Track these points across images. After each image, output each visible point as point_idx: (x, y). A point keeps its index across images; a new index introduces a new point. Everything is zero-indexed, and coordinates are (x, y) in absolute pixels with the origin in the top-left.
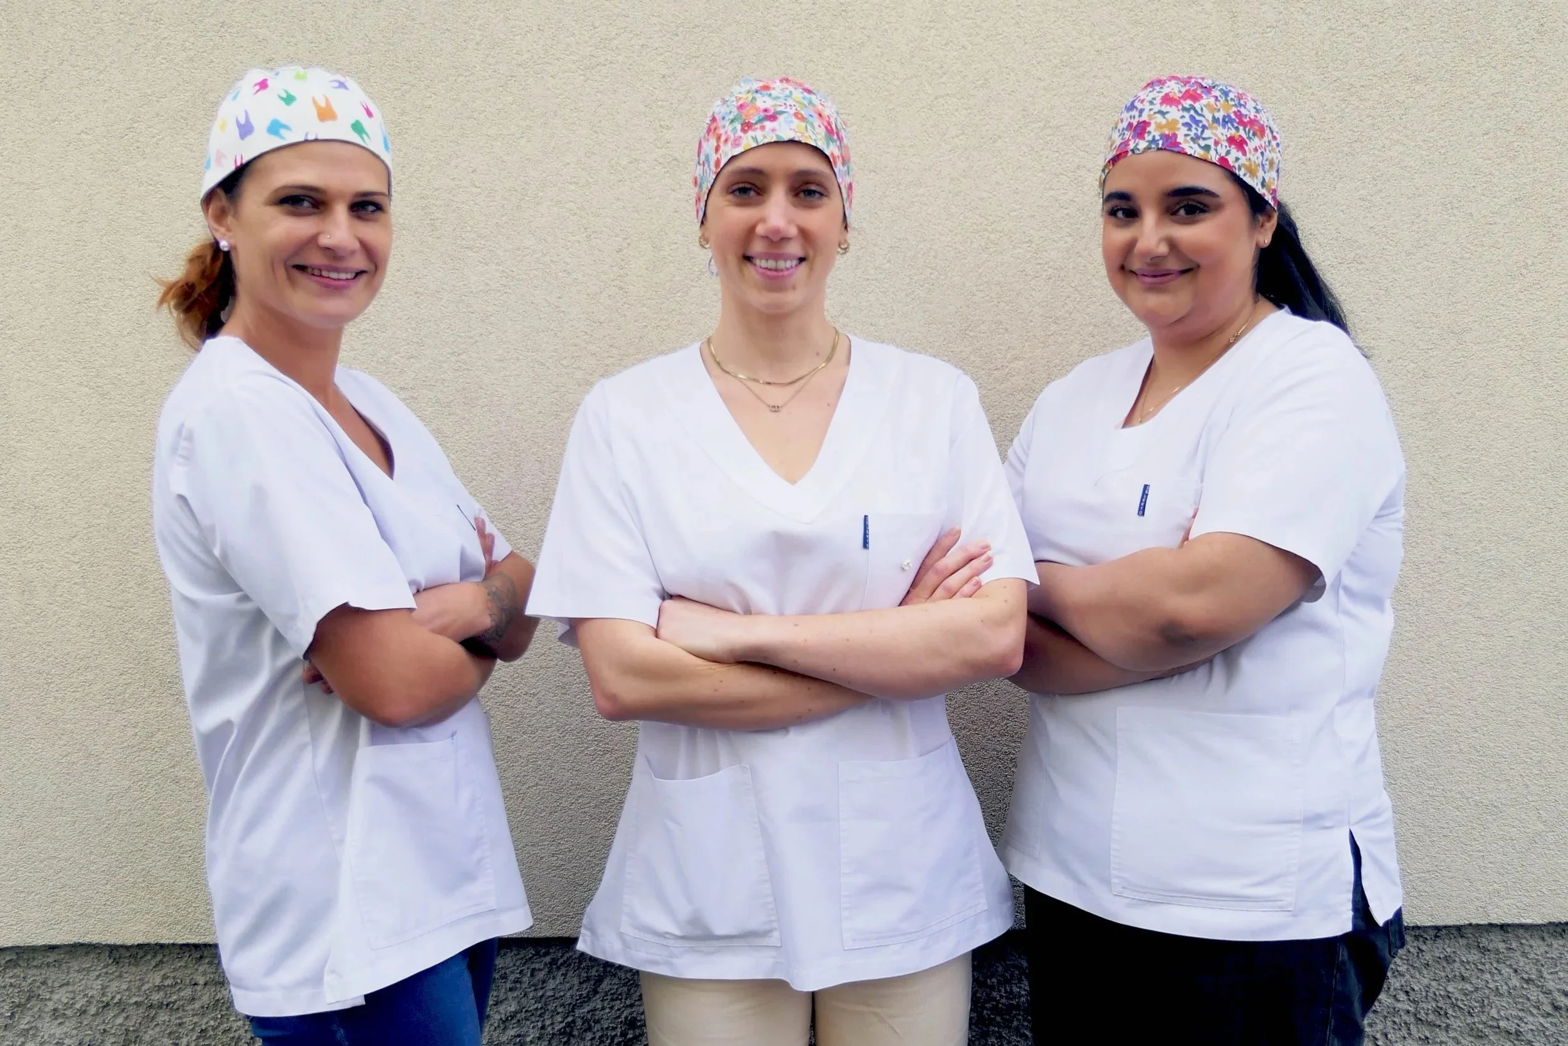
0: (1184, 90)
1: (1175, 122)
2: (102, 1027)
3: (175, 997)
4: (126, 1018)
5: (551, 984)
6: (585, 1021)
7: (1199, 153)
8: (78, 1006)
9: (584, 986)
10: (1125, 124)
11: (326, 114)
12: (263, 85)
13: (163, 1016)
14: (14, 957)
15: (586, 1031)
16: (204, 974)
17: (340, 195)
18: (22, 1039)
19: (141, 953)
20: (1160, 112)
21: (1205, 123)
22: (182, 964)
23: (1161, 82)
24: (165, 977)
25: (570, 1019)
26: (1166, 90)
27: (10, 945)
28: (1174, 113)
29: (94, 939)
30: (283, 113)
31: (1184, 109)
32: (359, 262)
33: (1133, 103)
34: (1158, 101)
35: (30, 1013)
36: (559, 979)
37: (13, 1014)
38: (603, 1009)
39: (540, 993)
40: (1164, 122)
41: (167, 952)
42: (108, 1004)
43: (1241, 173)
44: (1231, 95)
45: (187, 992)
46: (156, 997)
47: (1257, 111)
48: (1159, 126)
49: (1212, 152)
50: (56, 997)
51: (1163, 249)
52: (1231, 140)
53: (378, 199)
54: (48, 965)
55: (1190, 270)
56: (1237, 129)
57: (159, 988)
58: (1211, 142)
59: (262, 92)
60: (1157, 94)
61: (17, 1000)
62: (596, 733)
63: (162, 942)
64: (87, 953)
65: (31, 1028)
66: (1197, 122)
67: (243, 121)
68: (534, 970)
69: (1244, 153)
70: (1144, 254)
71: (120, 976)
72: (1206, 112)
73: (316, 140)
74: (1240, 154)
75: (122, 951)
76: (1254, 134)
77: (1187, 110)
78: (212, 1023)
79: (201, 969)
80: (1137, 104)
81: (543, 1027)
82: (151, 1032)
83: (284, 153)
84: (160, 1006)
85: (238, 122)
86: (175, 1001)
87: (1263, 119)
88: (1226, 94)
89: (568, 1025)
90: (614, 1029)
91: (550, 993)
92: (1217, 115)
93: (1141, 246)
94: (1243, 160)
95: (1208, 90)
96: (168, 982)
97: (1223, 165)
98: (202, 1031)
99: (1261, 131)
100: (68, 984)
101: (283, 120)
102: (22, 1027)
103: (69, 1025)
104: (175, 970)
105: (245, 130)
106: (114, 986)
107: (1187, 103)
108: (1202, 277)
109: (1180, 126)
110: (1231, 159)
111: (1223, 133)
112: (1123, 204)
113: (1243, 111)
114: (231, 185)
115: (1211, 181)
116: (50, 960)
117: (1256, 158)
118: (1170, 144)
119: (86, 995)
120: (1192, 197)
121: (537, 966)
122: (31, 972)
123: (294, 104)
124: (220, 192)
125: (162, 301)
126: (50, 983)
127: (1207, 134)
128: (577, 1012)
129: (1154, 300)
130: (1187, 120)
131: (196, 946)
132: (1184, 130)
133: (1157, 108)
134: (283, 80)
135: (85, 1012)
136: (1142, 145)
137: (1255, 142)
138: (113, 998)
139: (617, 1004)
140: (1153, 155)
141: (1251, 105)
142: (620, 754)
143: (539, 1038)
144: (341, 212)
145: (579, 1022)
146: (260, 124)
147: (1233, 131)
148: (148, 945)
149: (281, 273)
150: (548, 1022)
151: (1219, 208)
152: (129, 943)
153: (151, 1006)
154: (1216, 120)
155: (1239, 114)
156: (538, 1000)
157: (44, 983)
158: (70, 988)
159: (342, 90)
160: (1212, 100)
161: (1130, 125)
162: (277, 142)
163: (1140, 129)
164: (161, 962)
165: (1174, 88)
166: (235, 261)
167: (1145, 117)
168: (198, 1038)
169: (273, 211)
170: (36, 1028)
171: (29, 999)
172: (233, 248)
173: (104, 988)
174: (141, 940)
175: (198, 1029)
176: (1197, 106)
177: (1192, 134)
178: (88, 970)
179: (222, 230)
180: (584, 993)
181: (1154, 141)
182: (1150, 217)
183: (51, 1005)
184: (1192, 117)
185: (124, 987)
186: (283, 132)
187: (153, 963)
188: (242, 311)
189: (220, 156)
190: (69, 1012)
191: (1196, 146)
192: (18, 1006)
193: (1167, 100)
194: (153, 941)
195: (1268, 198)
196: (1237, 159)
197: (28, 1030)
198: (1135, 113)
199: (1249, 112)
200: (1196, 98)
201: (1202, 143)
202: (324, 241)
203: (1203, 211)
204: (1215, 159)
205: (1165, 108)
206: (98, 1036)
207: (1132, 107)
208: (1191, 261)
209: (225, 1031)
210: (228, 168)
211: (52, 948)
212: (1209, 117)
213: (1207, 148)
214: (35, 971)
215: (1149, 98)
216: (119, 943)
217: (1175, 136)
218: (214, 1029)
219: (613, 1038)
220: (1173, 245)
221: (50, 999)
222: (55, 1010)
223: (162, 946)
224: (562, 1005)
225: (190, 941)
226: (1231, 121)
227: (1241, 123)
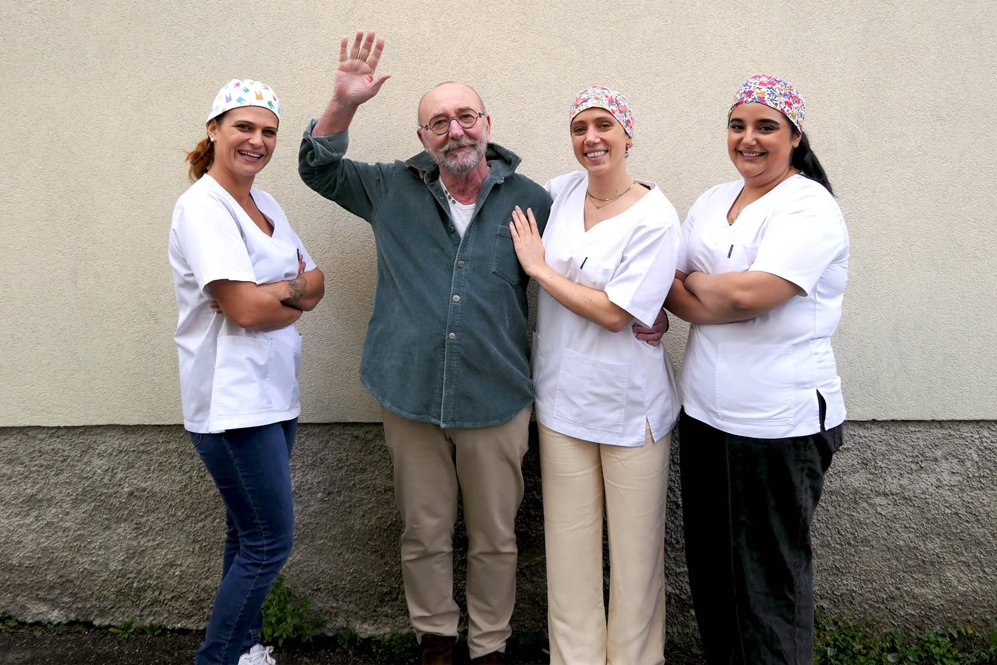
0: (768, 81)
1: (764, 92)
2: (118, 461)
3: (149, 448)
4: (129, 457)
5: (307, 443)
6: (321, 459)
7: (773, 106)
8: (109, 452)
9: (321, 444)
10: (743, 91)
11: (259, 97)
12: (238, 85)
13: (144, 457)
14: (83, 430)
15: (321, 464)
16: (162, 438)
17: (260, 127)
18: (84, 466)
19: (136, 429)
20: (758, 88)
21: (776, 94)
22: (153, 434)
23: (760, 77)
24: (146, 440)
25: (315, 459)
26: (761, 80)
27: (82, 425)
28: (764, 89)
29: (117, 422)
30: (244, 95)
31: (768, 88)
32: (262, 151)
33: (747, 83)
34: (758, 84)
35: (88, 455)
36: (310, 441)
37: (81, 455)
38: (329, 454)
39: (302, 447)
40: (759, 92)
41: (147, 428)
42: (121, 451)
43: (789, 116)
44: (788, 85)
45: (155, 446)
46: (141, 448)
47: (798, 93)
48: (757, 93)
49: (778, 106)
50: (100, 448)
51: (754, 143)
52: (786, 103)
53: (273, 130)
54: (97, 434)
55: (764, 154)
56: (789, 99)
57: (143, 444)
58: (778, 102)
59: (237, 87)
60: (757, 81)
61: (83, 449)
62: (327, 336)
63: (145, 424)
64: (114, 429)
65: (89, 461)
66: (773, 94)
67: (228, 96)
68: (300, 437)
69: (791, 109)
70: (745, 144)
71: (127, 439)
72: (777, 90)
73: (254, 106)
74: (789, 109)
75: (128, 428)
76: (796, 102)
77: (770, 89)
78: (164, 459)
79: (161, 436)
80: (748, 84)
81: (303, 462)
82: (139, 463)
83: (242, 109)
84: (143, 452)
85: (226, 96)
86: (149, 450)
87: (800, 96)
88: (786, 84)
89: (314, 461)
90: (333, 463)
91: (307, 447)
92: (781, 92)
93: (745, 141)
94: (790, 111)
95: (779, 82)
96: (147, 442)
97: (782, 112)
98: (160, 463)
99: (798, 101)
100: (105, 442)
101: (243, 97)
102: (85, 461)
103: (104, 461)
104: (150, 437)
105: (229, 99)
106: (124, 444)
107: (770, 86)
108: (770, 158)
109: (766, 94)
110: (786, 110)
111: (783, 99)
112: (738, 124)
113: (792, 92)
114: (220, 118)
115: (776, 118)
116: (98, 432)
117: (795, 111)
118: (761, 101)
119: (112, 447)
120: (768, 123)
121: (301, 436)
122: (90, 437)
123: (248, 93)
124: (215, 120)
125: (187, 159)
126: (97, 442)
127: (777, 99)
128: (319, 455)
129: (748, 166)
130: (769, 92)
131: (159, 426)
132: (768, 96)
133: (757, 86)
134: (246, 83)
135: (111, 454)
136: (750, 100)
137: (796, 105)
138: (124, 448)
139: (335, 452)
140: (754, 105)
141: (795, 90)
142: (337, 345)
143: (301, 467)
144: (258, 133)
145: (319, 460)
146: (235, 98)
147: (787, 99)
148: (139, 425)
149: (232, 153)
150: (305, 460)
151: (777, 129)
152: (131, 424)
153: (139, 452)
154: (781, 94)
155: (790, 93)
156: (301, 450)
157: (95, 442)
158: (106, 444)
159: (266, 90)
160: (780, 86)
161: (745, 92)
162: (240, 105)
163: (750, 94)
164: (144, 433)
165: (764, 79)
166: (215, 146)
167: (752, 89)
168: (158, 466)
169: (235, 129)
170: (91, 461)
171: (88, 449)
172: (216, 141)
173: (120, 444)
174: (137, 423)
175: (158, 462)
176: (774, 87)
177: (771, 98)
178: (114, 436)
179: (213, 134)
180: (321, 447)
181: (754, 99)
182: (749, 129)
183: (97, 451)
184: (771, 91)
185: (129, 443)
186: (242, 102)
187: (141, 433)
188: (216, 167)
189: (217, 108)
190: (105, 455)
191: (772, 103)
192: (84, 452)
193: (761, 83)
194: (141, 423)
195: (799, 128)
196: (788, 111)
197: (87, 462)
198: (748, 87)
199: (794, 93)
200: (774, 85)
201: (775, 102)
202: (251, 141)
203: (772, 130)
204: (779, 109)
205: (760, 87)
206: (116, 465)
207: (746, 85)
208: (765, 149)
209: (170, 463)
210: (220, 112)
211: (99, 426)
212: (778, 92)
213: (776, 104)
214: (92, 437)
215: (754, 82)
216: (127, 424)
217: (764, 98)
218: (165, 462)
219: (333, 467)
220: (758, 141)
221: (97, 449)
222: (99, 453)
223: (145, 425)
224: (312, 452)
225: (157, 424)
226: (787, 95)
227: (791, 96)
